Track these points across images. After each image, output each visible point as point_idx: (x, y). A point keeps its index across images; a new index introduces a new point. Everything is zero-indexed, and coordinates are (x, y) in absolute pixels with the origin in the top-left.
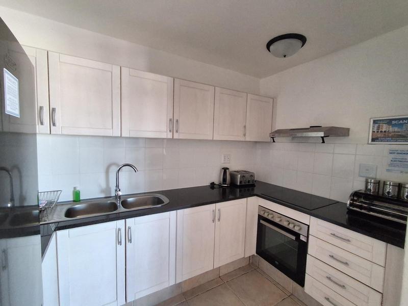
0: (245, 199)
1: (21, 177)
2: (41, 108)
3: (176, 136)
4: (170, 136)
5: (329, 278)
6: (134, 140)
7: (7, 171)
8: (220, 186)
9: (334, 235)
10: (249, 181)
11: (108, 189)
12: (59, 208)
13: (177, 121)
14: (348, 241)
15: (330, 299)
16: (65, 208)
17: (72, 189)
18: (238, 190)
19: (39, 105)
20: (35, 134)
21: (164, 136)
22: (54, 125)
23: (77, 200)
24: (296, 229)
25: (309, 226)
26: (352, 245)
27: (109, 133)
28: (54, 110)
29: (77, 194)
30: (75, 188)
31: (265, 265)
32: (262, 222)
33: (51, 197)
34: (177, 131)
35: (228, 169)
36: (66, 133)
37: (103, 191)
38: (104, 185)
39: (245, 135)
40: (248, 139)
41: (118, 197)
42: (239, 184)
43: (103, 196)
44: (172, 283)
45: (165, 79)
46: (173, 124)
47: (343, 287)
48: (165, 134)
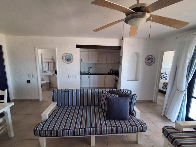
0: (112, 75)
4: (98, 62)
8: (110, 73)
11: (88, 72)
27: (88, 62)
29: (84, 72)
35: (112, 69)
39: (115, 62)
40: (115, 63)
41: (90, 73)
42: (114, 73)
46: (98, 61)
48: (97, 62)
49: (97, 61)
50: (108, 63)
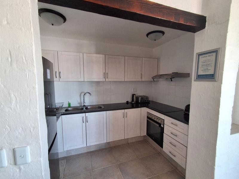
0: (140, 108)
1: (51, 97)
2: (56, 72)
3: (107, 80)
4: (104, 80)
5: (171, 143)
6: (91, 82)
7: (48, 95)
8: (131, 103)
9: (172, 123)
10: (145, 101)
11: (81, 103)
12: (63, 109)
13: (107, 73)
14: (177, 125)
15: (171, 153)
16: (65, 109)
17: (68, 102)
18: (140, 105)
19: (56, 71)
20: (54, 81)
21: (102, 80)
22: (60, 78)
23: (69, 106)
24: (159, 122)
25: (164, 120)
26: (178, 127)
27: (80, 80)
28: (60, 72)
29: (69, 104)
30: (69, 102)
31: (150, 140)
32: (148, 120)
33: (61, 105)
34: (107, 78)
35: (135, 94)
36: (65, 81)
37: (79, 104)
38: (79, 101)
39: (141, 78)
40: (143, 80)
41: (84, 106)
42: (140, 102)
43: (79, 105)
44: (105, 142)
45: (101, 56)
46: (106, 75)
47: (175, 146)
48: (102, 79)
49: (102, 76)
50: (128, 80)
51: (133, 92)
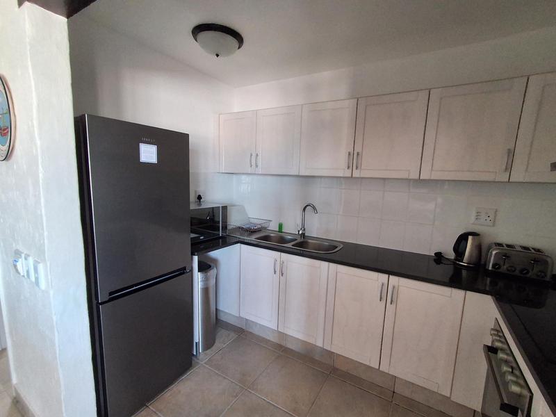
3: (356, 174)
4: (348, 174)
8: (453, 263)
13: (358, 154)
22: (257, 167)
25: (532, 396)
28: (257, 155)
34: (357, 168)
45: (347, 102)
46: (354, 159)
48: (343, 172)
51: (473, 224)
